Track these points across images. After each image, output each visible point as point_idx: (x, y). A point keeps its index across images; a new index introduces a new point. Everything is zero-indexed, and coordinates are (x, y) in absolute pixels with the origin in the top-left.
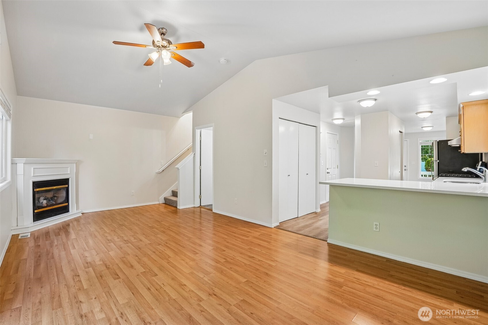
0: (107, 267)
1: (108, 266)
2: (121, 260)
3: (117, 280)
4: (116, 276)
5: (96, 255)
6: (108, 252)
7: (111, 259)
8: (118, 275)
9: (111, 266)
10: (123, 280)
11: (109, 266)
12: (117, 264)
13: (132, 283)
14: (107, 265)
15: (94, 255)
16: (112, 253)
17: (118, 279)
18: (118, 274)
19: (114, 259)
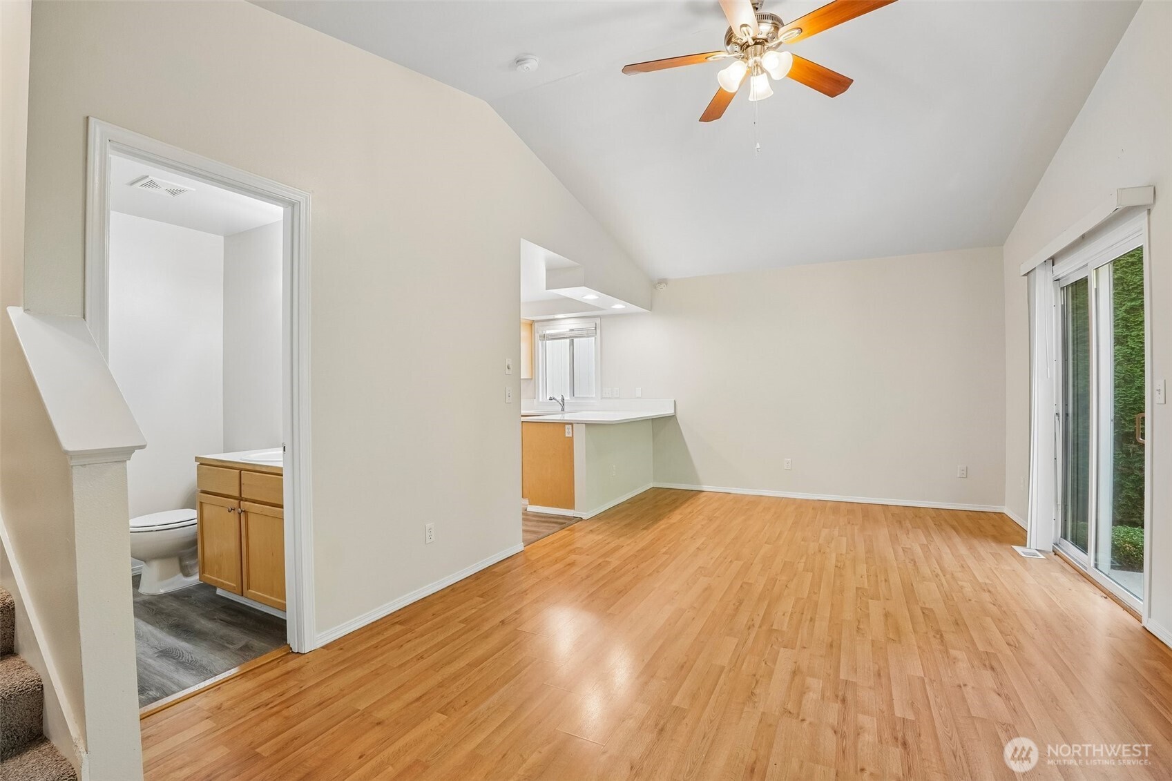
0: (941, 635)
1: (938, 636)
2: (900, 637)
3: (927, 606)
4: (927, 613)
5: (965, 685)
6: (926, 680)
7: (924, 651)
8: (923, 613)
9: (931, 634)
10: (918, 604)
11: (934, 637)
12: (915, 631)
13: (905, 595)
14: (940, 640)
15: (973, 688)
16: (915, 668)
17: (926, 608)
18: (921, 614)
19: (916, 648)
